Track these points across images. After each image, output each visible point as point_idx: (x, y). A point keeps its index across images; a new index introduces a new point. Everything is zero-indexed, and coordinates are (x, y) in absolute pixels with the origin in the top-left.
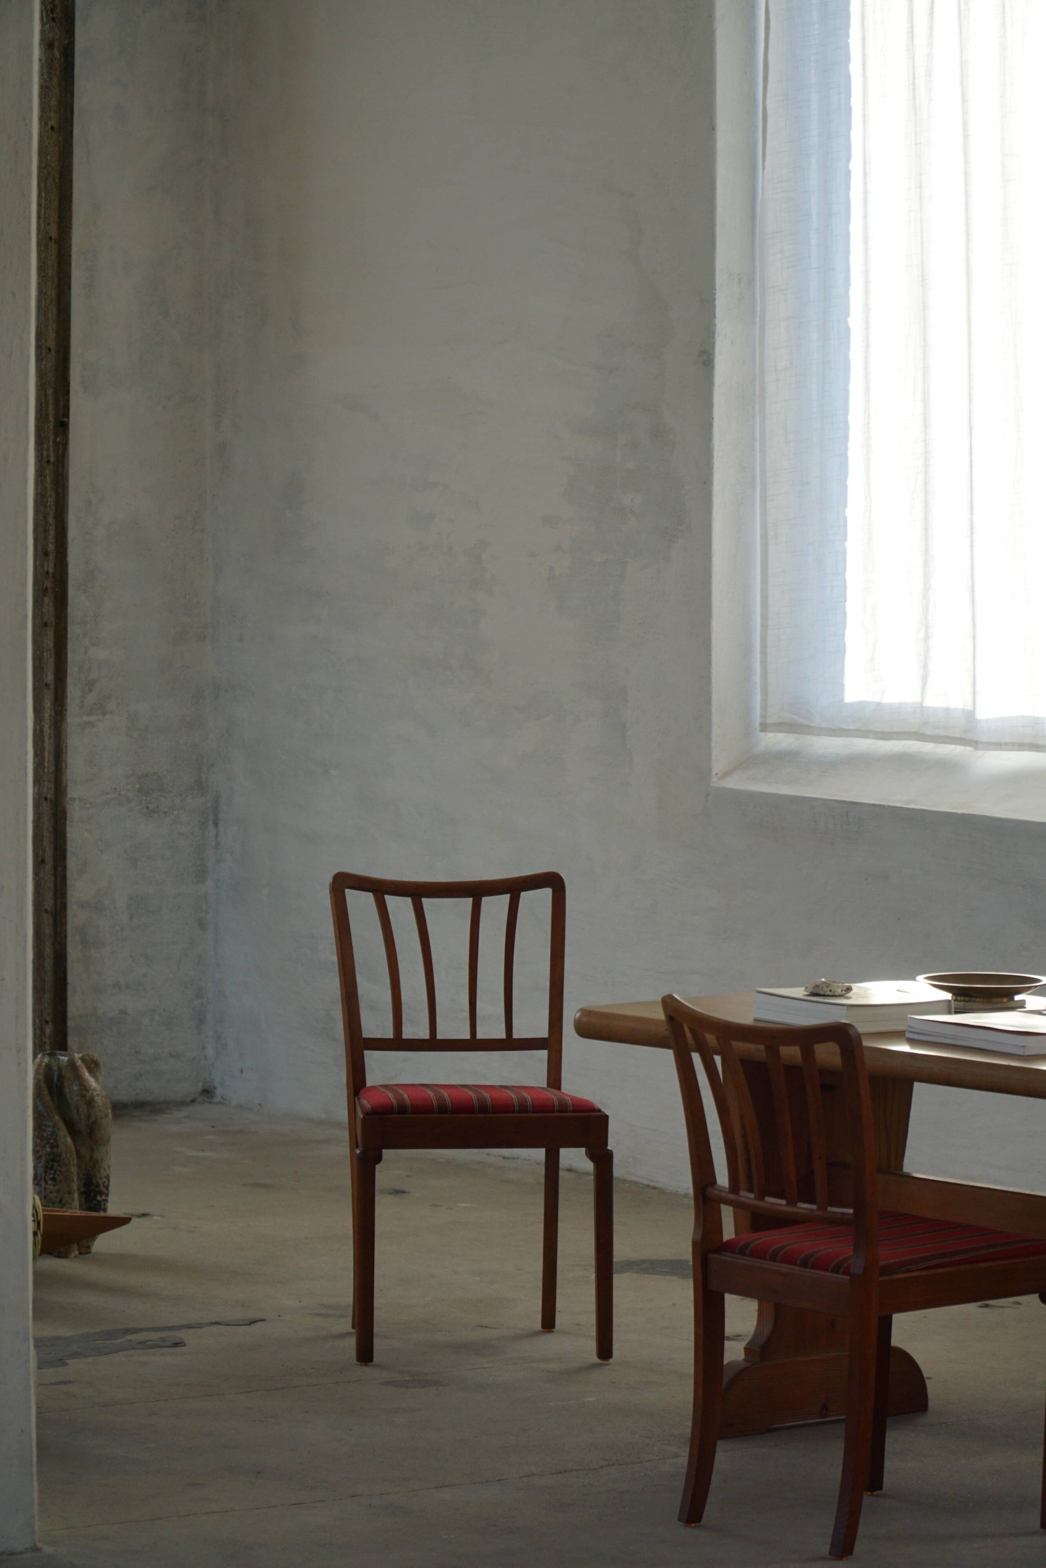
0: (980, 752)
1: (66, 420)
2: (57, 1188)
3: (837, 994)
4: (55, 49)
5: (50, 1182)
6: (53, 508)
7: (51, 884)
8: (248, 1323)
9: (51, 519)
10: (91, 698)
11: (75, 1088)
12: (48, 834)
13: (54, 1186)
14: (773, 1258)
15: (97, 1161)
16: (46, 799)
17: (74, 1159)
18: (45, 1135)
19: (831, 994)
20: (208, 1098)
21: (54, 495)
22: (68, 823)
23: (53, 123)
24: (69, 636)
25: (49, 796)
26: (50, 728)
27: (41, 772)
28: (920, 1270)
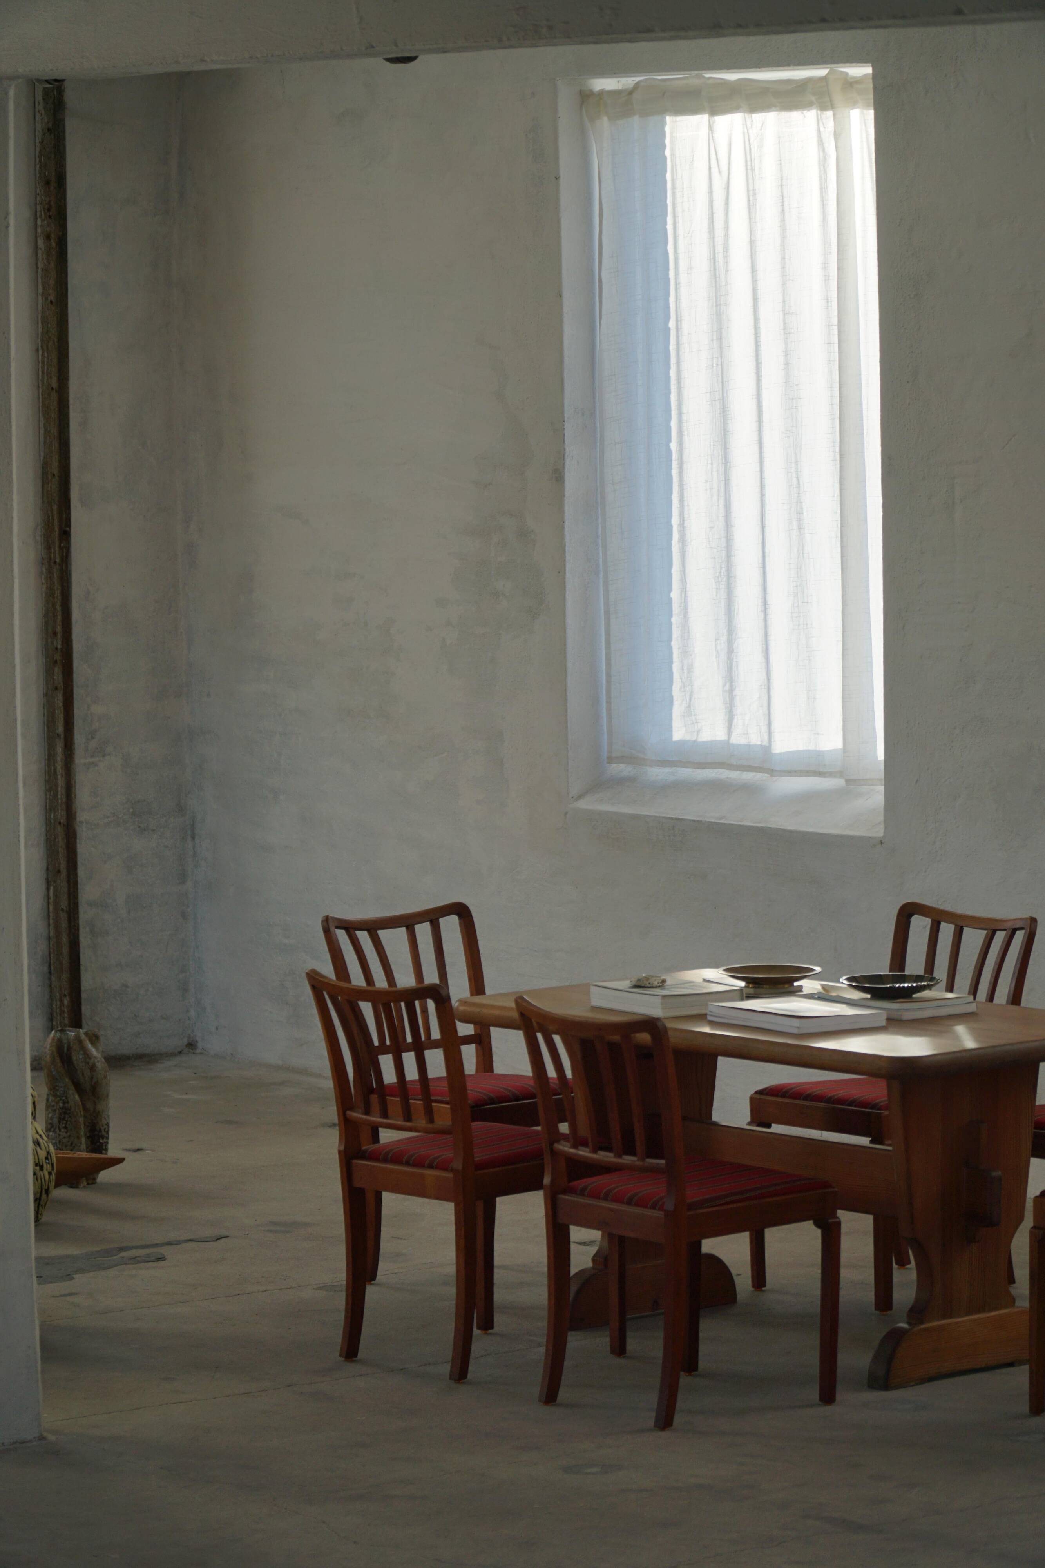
0: (775, 778)
1: (68, 529)
2: (68, 1134)
3: (654, 986)
4: (52, 240)
5: (63, 1130)
6: (60, 598)
7: (66, 890)
8: (215, 1240)
9: (58, 608)
10: (93, 744)
11: (81, 1057)
12: (62, 851)
13: (66, 1133)
14: (605, 1198)
15: (99, 1112)
16: (60, 823)
17: (81, 1111)
18: (58, 1093)
19: (649, 986)
20: (192, 1050)
21: (60, 588)
22: (78, 841)
23: (52, 298)
24: (75, 696)
25: (62, 821)
26: (62, 768)
27: (56, 803)
28: (718, 1206)
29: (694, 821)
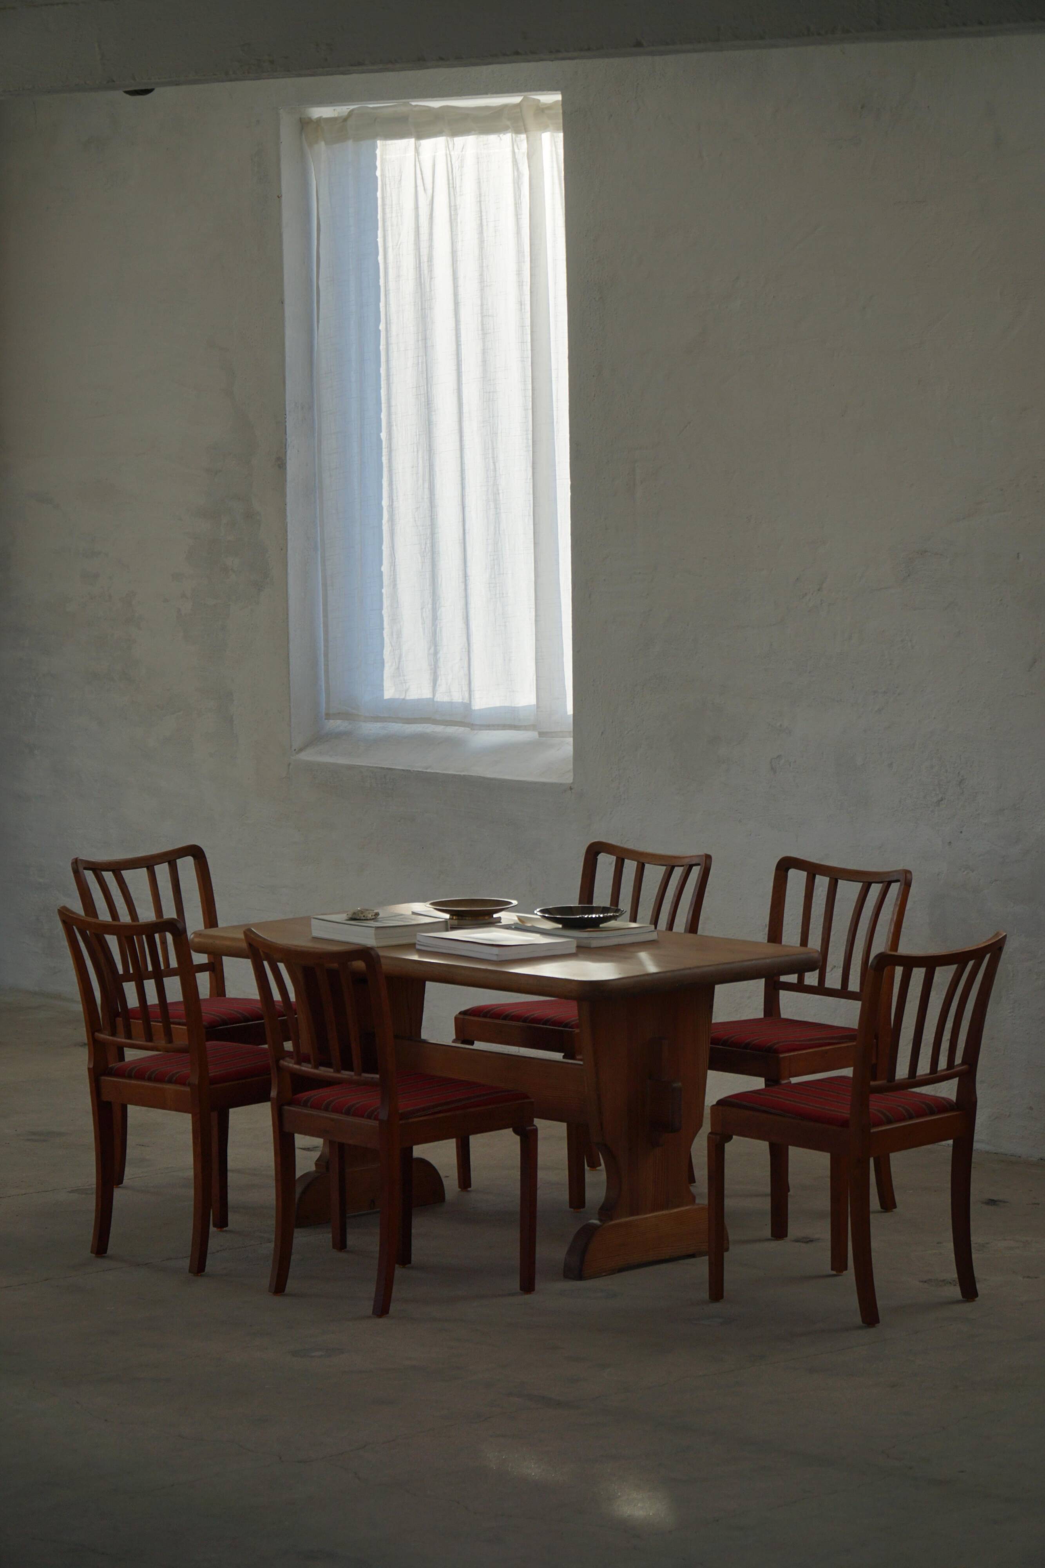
0: (476, 732)
3: (368, 918)
14: (326, 1109)
19: (364, 918)
28: (429, 1115)
29: (403, 770)
